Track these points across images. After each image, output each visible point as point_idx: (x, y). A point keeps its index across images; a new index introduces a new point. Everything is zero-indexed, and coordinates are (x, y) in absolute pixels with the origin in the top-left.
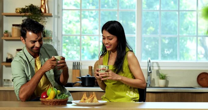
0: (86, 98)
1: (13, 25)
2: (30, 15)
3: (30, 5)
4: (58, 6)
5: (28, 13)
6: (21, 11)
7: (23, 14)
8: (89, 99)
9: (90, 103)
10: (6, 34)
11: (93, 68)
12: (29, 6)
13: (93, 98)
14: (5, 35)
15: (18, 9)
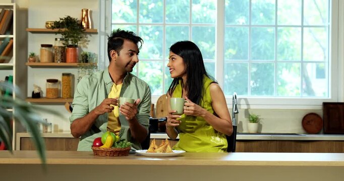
0: (156, 147)
1: (43, 46)
2: (67, 31)
3: (66, 17)
4: (106, 18)
5: (63, 28)
6: (53, 25)
7: (57, 30)
8: (161, 148)
9: (161, 153)
10: (32, 57)
11: (155, 107)
12: (65, 19)
13: (166, 147)
14: (31, 59)
15: (50, 23)
